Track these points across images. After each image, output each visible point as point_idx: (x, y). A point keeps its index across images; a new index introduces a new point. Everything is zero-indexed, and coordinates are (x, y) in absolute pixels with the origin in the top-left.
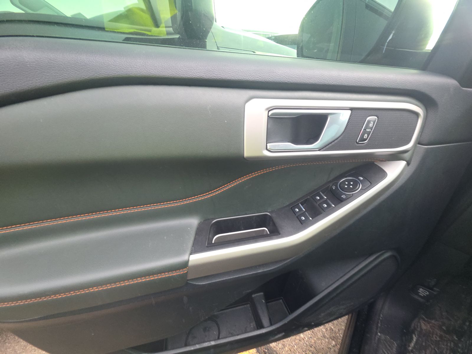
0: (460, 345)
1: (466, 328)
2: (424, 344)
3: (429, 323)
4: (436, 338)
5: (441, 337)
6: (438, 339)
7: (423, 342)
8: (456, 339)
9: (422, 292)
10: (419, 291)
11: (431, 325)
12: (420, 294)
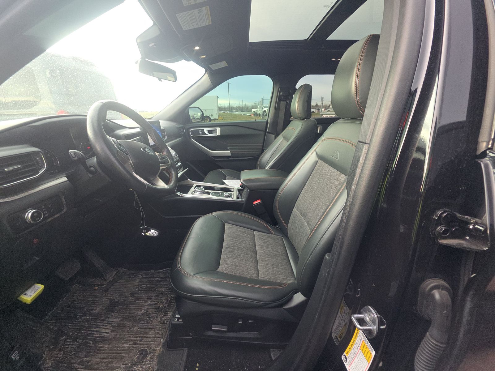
0: (71, 334)
1: (55, 328)
2: (65, 365)
3: (45, 360)
4: (61, 354)
5: (60, 350)
6: (62, 353)
7: (63, 366)
8: (64, 337)
9: (15, 356)
10: (14, 359)
11: (47, 359)
12: (17, 359)
